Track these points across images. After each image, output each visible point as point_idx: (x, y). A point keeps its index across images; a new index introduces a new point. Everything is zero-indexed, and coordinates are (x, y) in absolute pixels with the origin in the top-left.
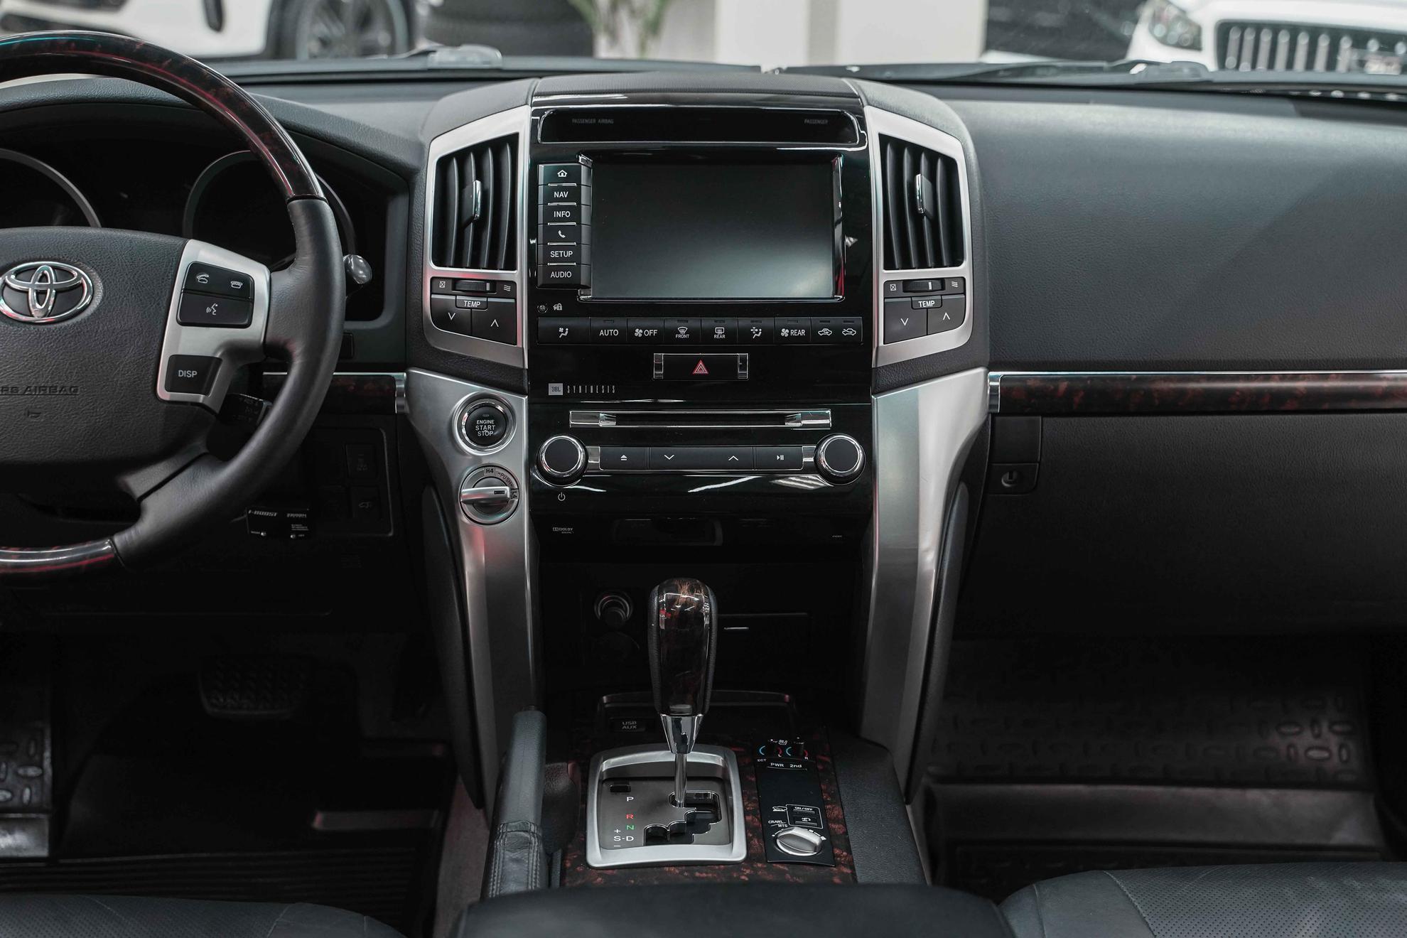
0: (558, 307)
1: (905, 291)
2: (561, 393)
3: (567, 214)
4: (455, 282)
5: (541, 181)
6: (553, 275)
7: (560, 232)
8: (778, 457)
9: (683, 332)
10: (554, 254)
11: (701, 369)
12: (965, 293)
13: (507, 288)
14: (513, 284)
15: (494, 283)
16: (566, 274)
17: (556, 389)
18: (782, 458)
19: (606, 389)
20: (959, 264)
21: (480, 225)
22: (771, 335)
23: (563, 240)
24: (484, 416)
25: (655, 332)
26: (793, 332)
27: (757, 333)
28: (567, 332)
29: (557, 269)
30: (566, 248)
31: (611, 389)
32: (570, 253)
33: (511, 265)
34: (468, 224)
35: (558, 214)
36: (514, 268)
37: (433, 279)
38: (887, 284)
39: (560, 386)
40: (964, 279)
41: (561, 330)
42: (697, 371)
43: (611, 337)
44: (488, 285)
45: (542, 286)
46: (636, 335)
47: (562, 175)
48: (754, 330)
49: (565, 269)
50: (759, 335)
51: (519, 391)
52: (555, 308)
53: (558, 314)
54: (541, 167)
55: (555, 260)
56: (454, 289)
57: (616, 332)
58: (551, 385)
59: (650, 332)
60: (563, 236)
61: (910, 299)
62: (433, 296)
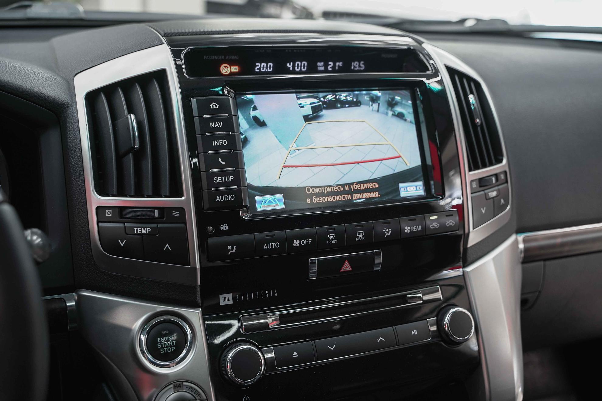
0: (224, 227)
1: (480, 186)
2: (231, 302)
3: (225, 142)
4: (121, 211)
5: (195, 112)
6: (218, 199)
7: (220, 159)
8: (413, 333)
9: (332, 238)
10: (217, 180)
11: (347, 267)
12: (507, 182)
13: (176, 214)
14: (181, 210)
15: (161, 210)
16: (229, 197)
17: (226, 299)
18: (415, 332)
19: (269, 293)
20: (500, 161)
21: (139, 155)
22: (398, 232)
23: (222, 166)
24: (164, 332)
25: (310, 241)
26: (413, 228)
27: (388, 232)
28: (235, 249)
29: (221, 193)
30: (227, 174)
31: (274, 293)
32: (231, 178)
33: (177, 191)
34: (127, 153)
35: (217, 143)
36: (181, 195)
37: (98, 208)
38: (472, 181)
39: (230, 296)
40: (505, 172)
41: (230, 248)
42: (344, 269)
43: (273, 250)
44: (156, 212)
45: (208, 210)
46: (294, 245)
47: (215, 107)
48: (385, 230)
49: (228, 192)
50: (389, 234)
51: (193, 305)
52: (222, 228)
53: (224, 233)
54: (194, 101)
55: (218, 185)
56: (121, 216)
57: (276, 245)
58: (222, 297)
59: (305, 242)
60: (224, 163)
61: (482, 192)
62: (100, 224)
